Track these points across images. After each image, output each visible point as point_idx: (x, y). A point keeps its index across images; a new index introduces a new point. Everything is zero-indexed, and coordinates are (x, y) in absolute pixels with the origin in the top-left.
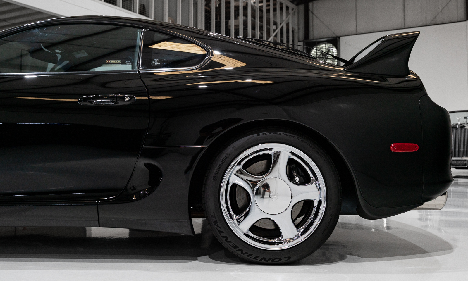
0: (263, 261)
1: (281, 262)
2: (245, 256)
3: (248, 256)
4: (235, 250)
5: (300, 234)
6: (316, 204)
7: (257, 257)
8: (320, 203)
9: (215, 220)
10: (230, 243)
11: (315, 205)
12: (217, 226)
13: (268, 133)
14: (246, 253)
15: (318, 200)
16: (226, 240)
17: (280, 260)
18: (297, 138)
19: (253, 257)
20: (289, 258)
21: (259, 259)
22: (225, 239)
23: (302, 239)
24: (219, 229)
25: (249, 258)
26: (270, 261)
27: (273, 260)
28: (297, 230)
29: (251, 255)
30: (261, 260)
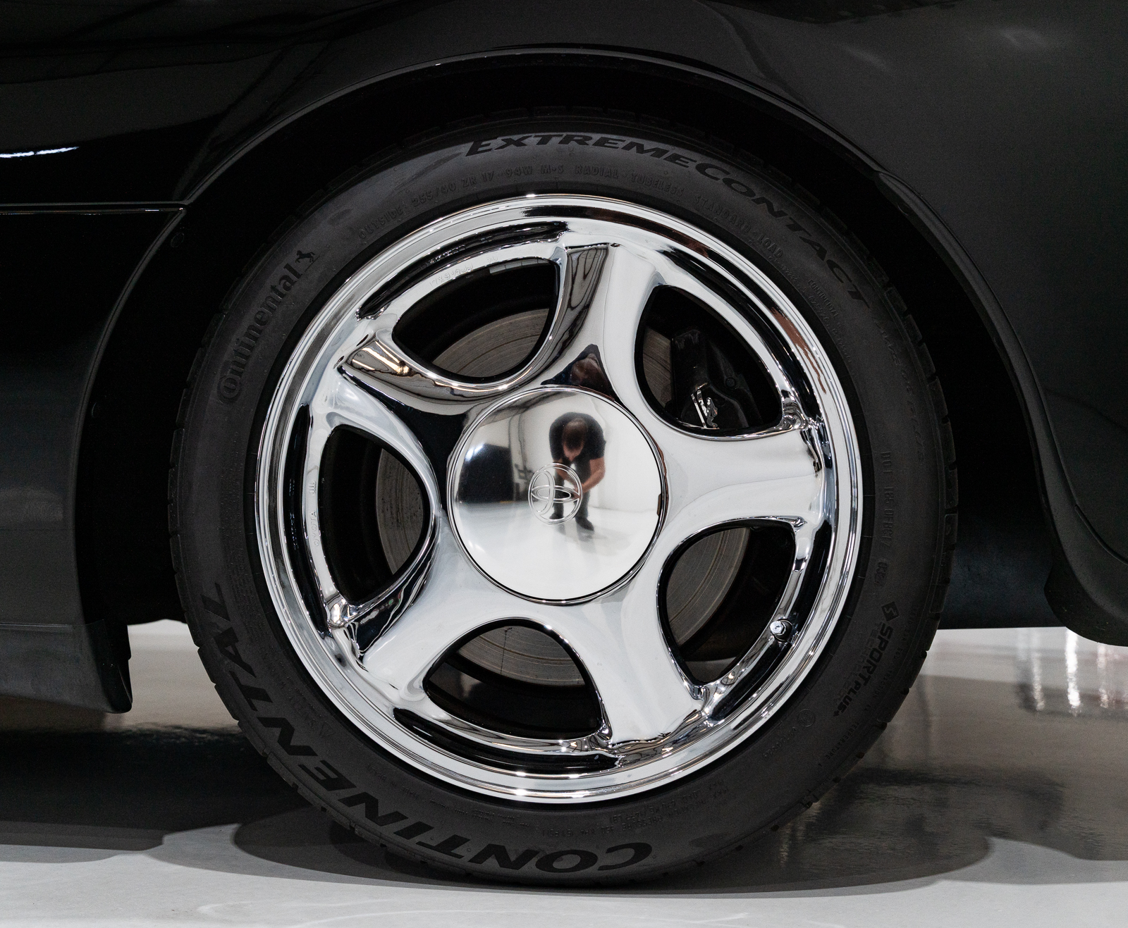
0: (491, 864)
1: (592, 871)
2: (389, 831)
3: (408, 833)
4: (335, 797)
5: (708, 710)
6: (804, 547)
7: (455, 842)
8: (824, 537)
9: (223, 624)
10: (303, 759)
11: (798, 555)
12: (236, 658)
13: (532, 140)
14: (397, 817)
15: (814, 520)
16: (285, 740)
17: (589, 859)
18: (701, 168)
19: (434, 837)
20: (642, 850)
21: (466, 853)
22: (277, 732)
24: (246, 679)
25: (412, 843)
26: (530, 868)
27: (546, 863)
28: (695, 694)
29: (420, 828)
30: (479, 858)
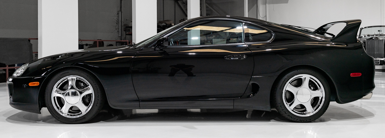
0: (300, 121)
1: (307, 121)
2: (293, 119)
3: (294, 119)
4: (289, 117)
5: (314, 110)
6: (320, 98)
7: (298, 119)
8: (322, 98)
9: (280, 105)
10: (287, 114)
11: (320, 99)
12: (282, 107)
13: (301, 70)
14: (293, 118)
15: (321, 97)
16: (285, 113)
17: (307, 120)
18: (313, 72)
19: (296, 119)
20: (310, 120)
21: (298, 120)
22: (284, 112)
23: (315, 112)
24: (282, 109)
25: (294, 120)
26: (303, 121)
27: (304, 121)
28: (313, 109)
29: (295, 119)
30: (299, 121)
